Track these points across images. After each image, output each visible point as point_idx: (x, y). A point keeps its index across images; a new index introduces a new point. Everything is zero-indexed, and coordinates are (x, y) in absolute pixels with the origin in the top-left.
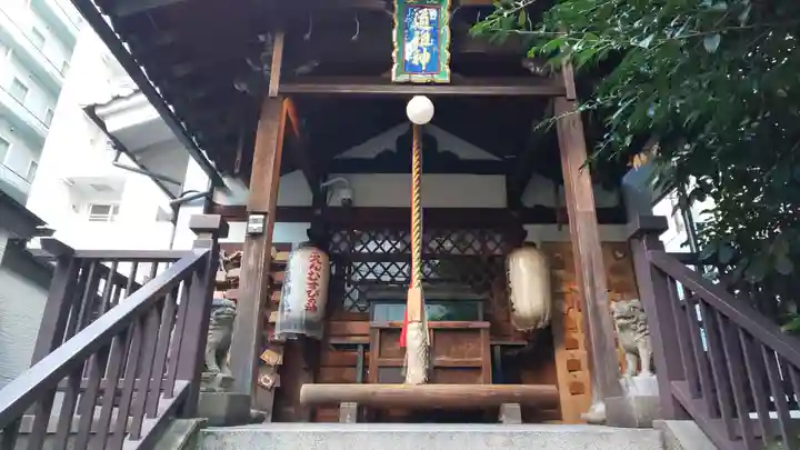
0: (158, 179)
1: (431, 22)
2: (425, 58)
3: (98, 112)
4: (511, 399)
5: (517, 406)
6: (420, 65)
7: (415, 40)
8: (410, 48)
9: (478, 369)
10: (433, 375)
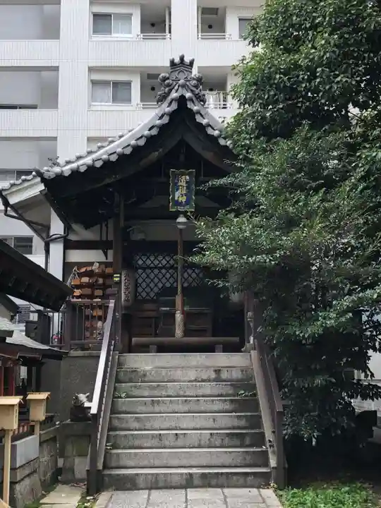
0: (29, 223)
1: (187, 182)
2: (184, 199)
3: (4, 193)
4: (219, 343)
5: (221, 346)
6: (182, 202)
7: (180, 191)
8: (177, 194)
9: (205, 331)
10: (187, 333)
